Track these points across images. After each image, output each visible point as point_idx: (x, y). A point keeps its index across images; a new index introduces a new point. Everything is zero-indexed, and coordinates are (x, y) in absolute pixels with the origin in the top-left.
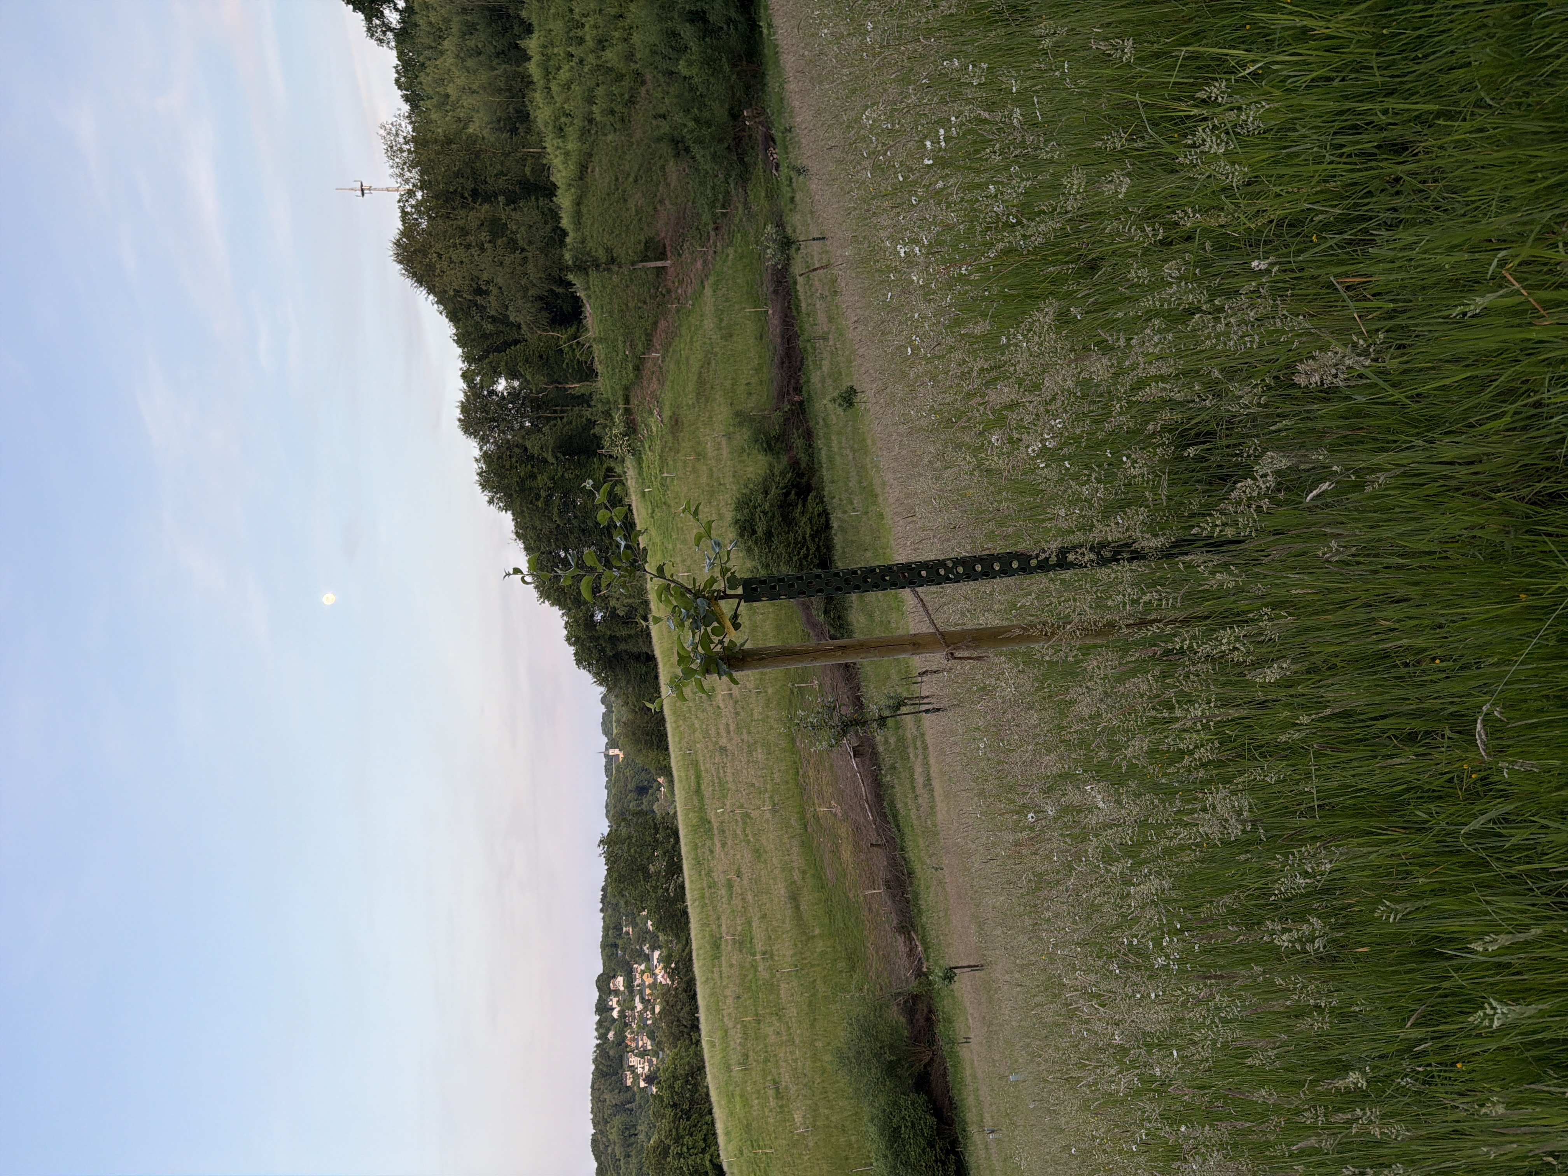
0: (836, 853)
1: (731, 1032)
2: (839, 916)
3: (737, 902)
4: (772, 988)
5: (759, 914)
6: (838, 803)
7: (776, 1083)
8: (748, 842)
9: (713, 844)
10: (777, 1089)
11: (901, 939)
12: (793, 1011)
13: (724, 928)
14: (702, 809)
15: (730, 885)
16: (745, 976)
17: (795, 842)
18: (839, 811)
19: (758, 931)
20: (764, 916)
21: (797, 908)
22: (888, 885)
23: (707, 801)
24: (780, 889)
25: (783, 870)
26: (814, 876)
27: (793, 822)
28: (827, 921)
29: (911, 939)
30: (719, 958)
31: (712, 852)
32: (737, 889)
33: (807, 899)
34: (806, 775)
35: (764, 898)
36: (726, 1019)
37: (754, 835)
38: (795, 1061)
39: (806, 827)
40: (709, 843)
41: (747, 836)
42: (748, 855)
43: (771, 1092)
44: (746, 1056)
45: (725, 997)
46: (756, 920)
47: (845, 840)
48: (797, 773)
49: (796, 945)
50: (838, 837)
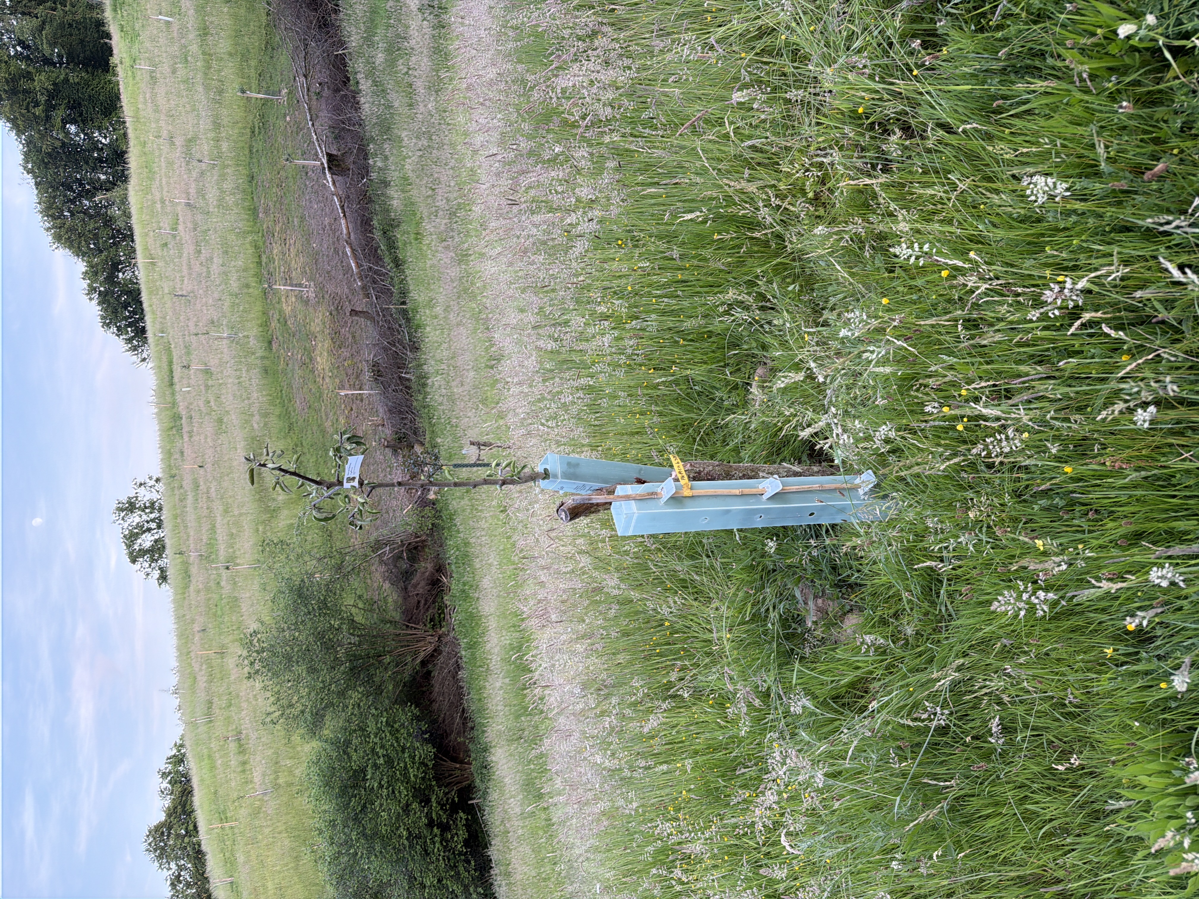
0: (308, 365)
3: (203, 503)
5: (221, 508)
6: (312, 277)
7: (237, 732)
8: (211, 412)
9: (183, 443)
10: (239, 740)
11: (397, 462)
14: (174, 404)
15: (197, 486)
16: (210, 600)
17: (256, 374)
18: (311, 293)
19: (221, 532)
20: (226, 510)
22: (378, 373)
23: (178, 388)
24: (239, 456)
25: (243, 426)
26: (279, 416)
27: (252, 342)
31: (182, 453)
32: (203, 487)
34: (271, 260)
37: (216, 397)
39: (270, 343)
41: (209, 402)
42: (210, 432)
46: (219, 519)
47: (320, 337)
48: (259, 263)
49: (257, 530)
50: (311, 336)
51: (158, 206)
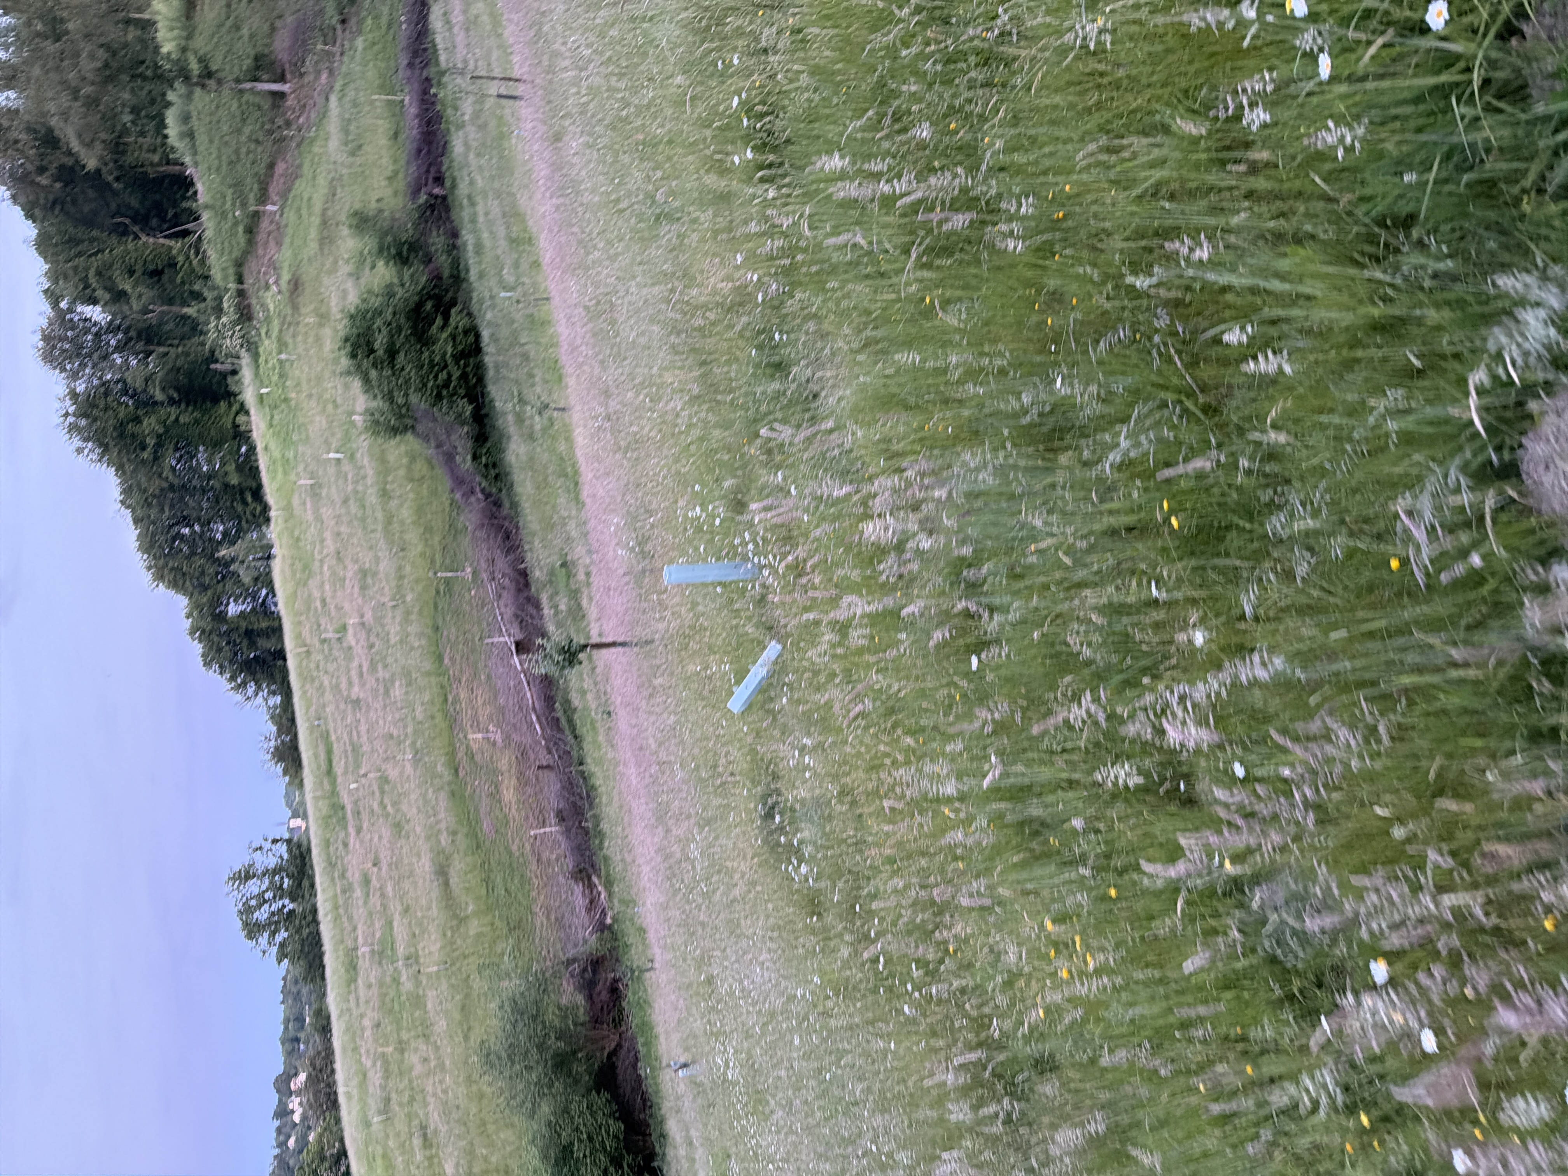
0: (495, 796)
1: (370, 1074)
2: (499, 880)
3: (375, 901)
4: (418, 1001)
5: (399, 908)
6: (498, 726)
7: (423, 1128)
8: (387, 815)
9: (347, 835)
10: (425, 1135)
11: (578, 889)
12: (441, 1025)
13: (360, 940)
14: (334, 793)
15: (366, 881)
16: (386, 995)
17: (443, 795)
18: (498, 736)
19: (400, 930)
20: (406, 910)
21: (446, 884)
22: (561, 817)
23: (339, 780)
24: (425, 865)
25: (428, 838)
26: (467, 835)
27: (439, 768)
28: (484, 892)
29: (591, 886)
30: (355, 981)
31: (346, 845)
32: (375, 883)
33: (458, 866)
34: (456, 700)
35: (406, 885)
36: (363, 1059)
37: (395, 804)
38: (445, 1092)
39: (457, 770)
40: (342, 835)
41: (385, 807)
42: (386, 833)
43: (417, 1142)
44: (387, 1100)
45: (363, 1029)
46: (397, 917)
47: (506, 775)
48: (446, 700)
49: (445, 935)
50: (496, 772)
51: (318, 604)
